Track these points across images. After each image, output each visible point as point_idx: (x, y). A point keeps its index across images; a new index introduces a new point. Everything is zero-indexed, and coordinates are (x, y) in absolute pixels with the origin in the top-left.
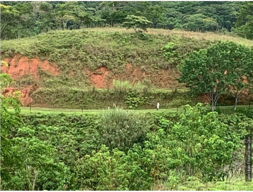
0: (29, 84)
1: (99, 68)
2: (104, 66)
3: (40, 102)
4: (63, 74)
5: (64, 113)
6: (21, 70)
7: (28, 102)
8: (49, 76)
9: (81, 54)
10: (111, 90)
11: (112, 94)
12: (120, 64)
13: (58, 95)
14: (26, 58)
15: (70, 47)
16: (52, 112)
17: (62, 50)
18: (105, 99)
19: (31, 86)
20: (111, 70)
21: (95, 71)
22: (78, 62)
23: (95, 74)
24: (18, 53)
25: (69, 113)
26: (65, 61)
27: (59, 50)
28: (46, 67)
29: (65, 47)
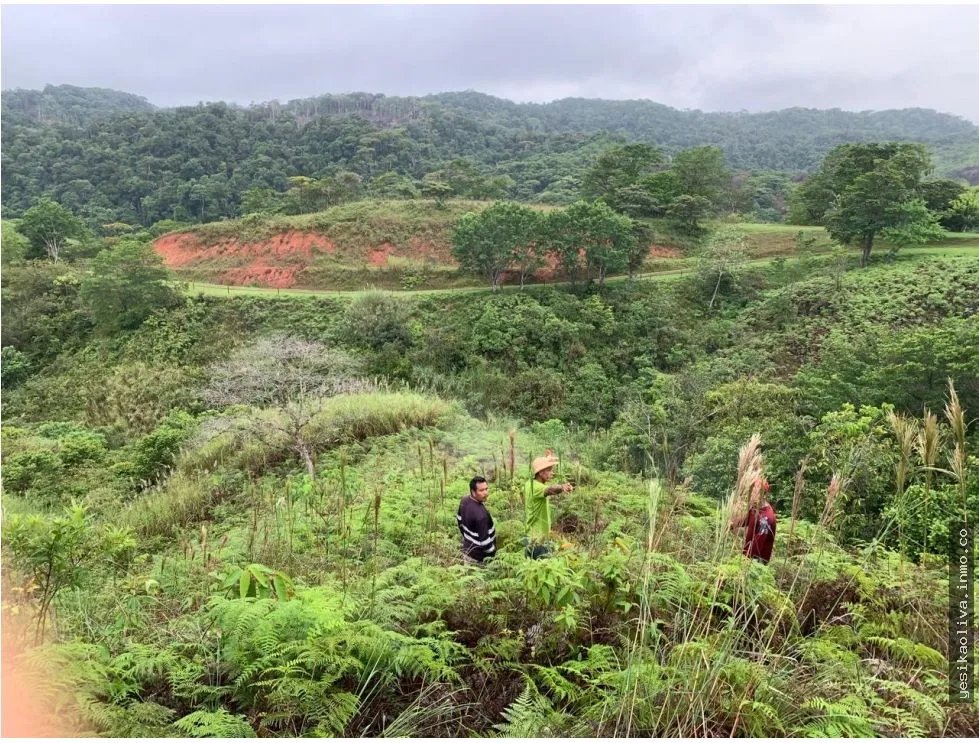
0: (296, 262)
1: (382, 243)
2: (387, 240)
3: (302, 284)
4: (337, 251)
5: (316, 295)
6: (292, 247)
7: (289, 283)
8: (322, 254)
9: (365, 227)
10: (385, 269)
11: (386, 273)
12: (406, 238)
13: (323, 274)
14: (301, 234)
15: (355, 220)
16: (302, 295)
17: (343, 223)
18: (376, 279)
19: (298, 265)
20: (394, 245)
21: (377, 246)
22: (359, 237)
23: (378, 251)
24: (293, 227)
25: (322, 295)
26: (345, 236)
27: (340, 224)
28: (321, 243)
29: (349, 220)
